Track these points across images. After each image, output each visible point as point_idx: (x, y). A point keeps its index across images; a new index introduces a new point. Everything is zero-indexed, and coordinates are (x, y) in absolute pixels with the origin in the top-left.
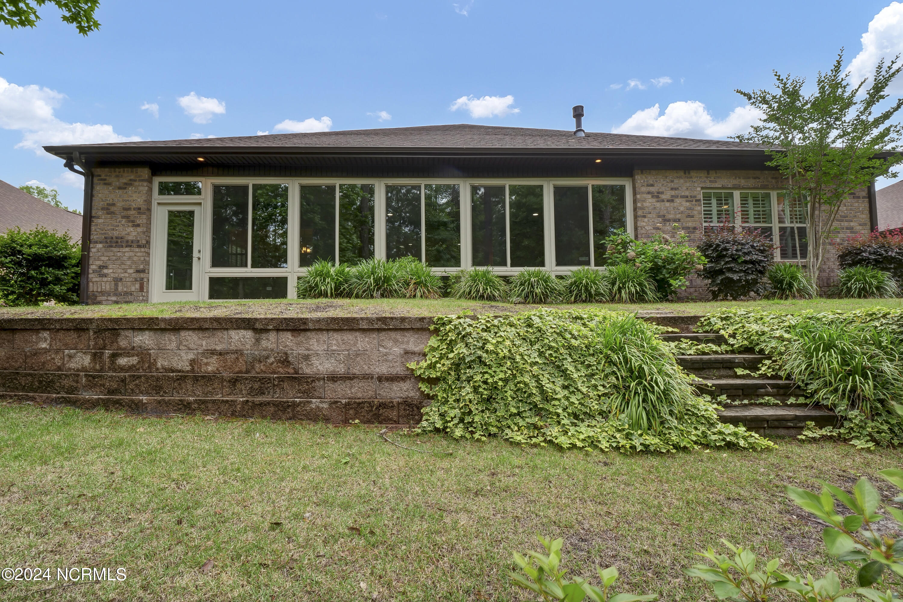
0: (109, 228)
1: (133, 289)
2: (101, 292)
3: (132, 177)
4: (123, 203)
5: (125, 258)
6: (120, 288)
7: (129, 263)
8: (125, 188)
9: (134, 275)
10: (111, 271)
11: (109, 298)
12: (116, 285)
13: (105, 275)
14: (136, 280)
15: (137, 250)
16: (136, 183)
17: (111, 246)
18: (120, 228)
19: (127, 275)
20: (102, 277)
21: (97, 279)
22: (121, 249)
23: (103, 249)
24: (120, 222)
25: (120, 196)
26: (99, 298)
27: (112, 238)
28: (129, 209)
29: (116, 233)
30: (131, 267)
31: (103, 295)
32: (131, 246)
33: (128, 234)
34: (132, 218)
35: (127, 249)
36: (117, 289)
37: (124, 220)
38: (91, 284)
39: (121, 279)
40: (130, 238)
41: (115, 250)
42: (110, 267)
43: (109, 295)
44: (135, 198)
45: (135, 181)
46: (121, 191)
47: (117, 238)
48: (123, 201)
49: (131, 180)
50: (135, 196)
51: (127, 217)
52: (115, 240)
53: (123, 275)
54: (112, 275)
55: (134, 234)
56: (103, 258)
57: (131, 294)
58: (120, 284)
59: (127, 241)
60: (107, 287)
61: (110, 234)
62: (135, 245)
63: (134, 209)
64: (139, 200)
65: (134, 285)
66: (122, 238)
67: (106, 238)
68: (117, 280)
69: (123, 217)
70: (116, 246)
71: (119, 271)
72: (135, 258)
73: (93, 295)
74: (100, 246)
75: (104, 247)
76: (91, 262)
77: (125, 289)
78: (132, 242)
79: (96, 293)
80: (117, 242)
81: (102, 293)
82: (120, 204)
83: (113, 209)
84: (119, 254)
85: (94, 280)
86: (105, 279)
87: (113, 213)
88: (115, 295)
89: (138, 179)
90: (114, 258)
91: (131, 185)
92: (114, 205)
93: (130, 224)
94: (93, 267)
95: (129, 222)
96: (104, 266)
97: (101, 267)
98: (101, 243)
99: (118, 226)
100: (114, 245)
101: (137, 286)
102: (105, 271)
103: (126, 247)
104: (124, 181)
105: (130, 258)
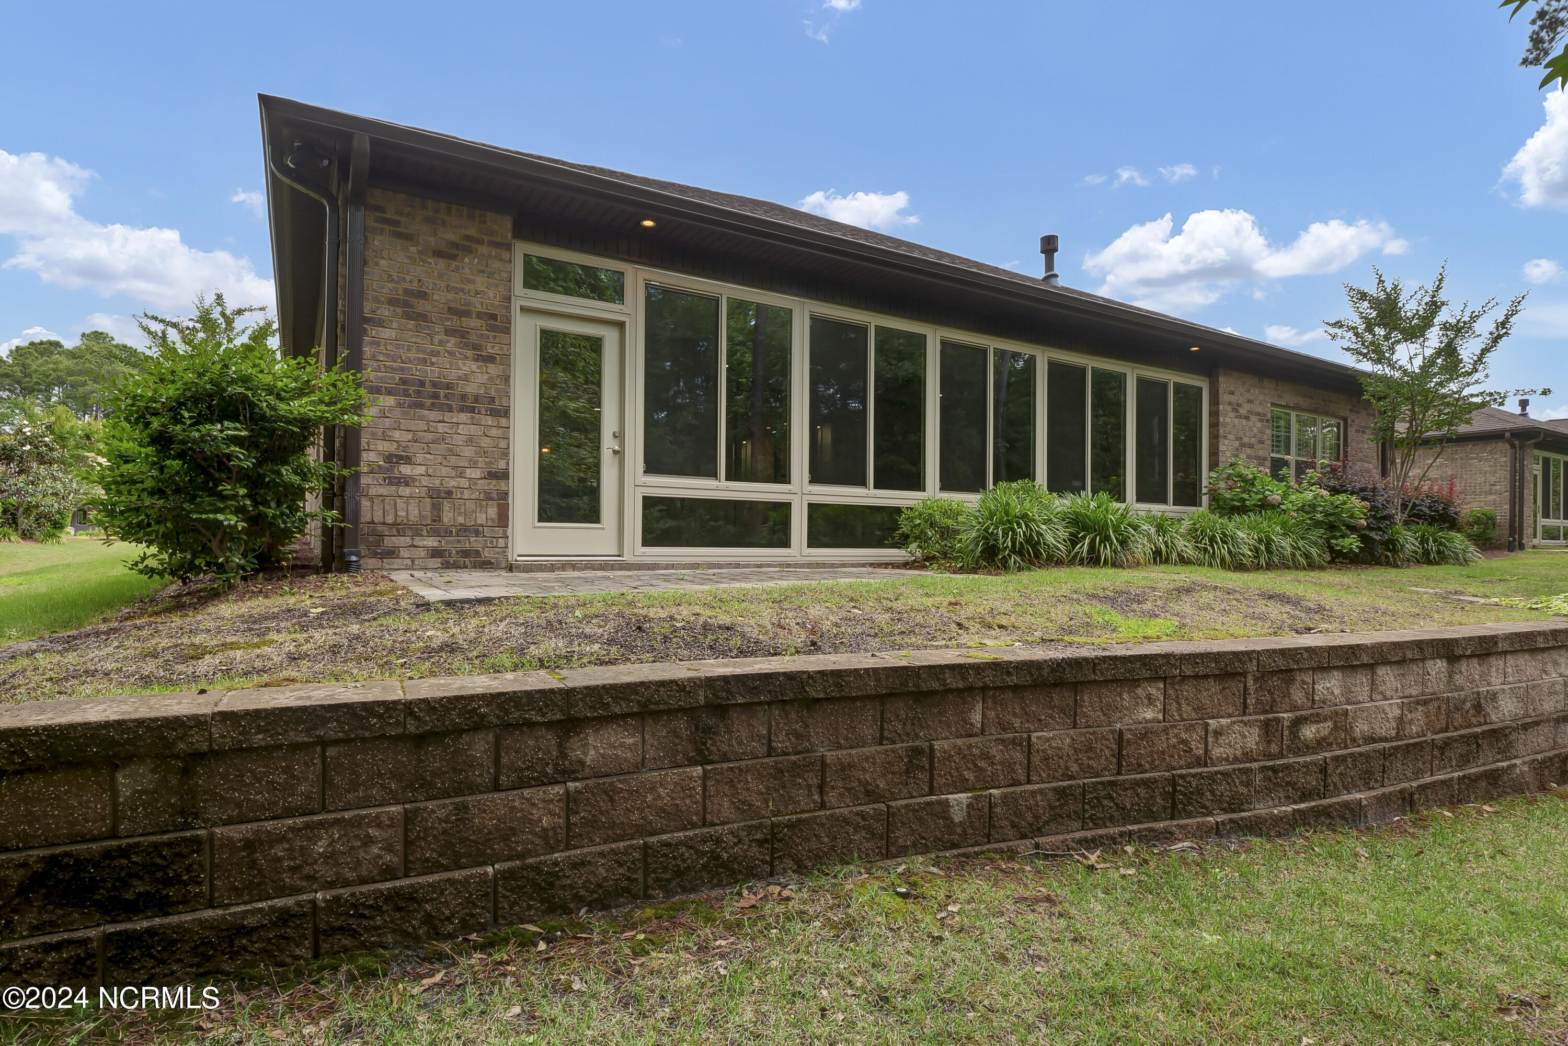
0: (412, 355)
1: (481, 519)
2: (395, 524)
3: (472, 232)
4: (450, 296)
5: (459, 440)
6: (447, 517)
7: (468, 452)
8: (454, 257)
9: (483, 484)
10: (421, 470)
11: (418, 541)
12: (437, 508)
13: (407, 481)
14: (489, 498)
15: (489, 421)
16: (483, 250)
17: (421, 406)
18: (444, 360)
19: (464, 483)
20: (398, 484)
21: (383, 491)
22: (447, 416)
23: (397, 412)
24: (441, 343)
25: (440, 276)
26: (389, 542)
27: (422, 384)
28: (467, 314)
29: (431, 373)
30: (473, 464)
31: (400, 533)
32: (472, 410)
33: (465, 378)
34: (473, 338)
35: (464, 417)
36: (437, 519)
37: (453, 340)
38: (365, 503)
39: (449, 493)
40: (471, 389)
41: (433, 415)
42: (420, 458)
43: (417, 533)
44: (480, 288)
45: (480, 242)
46: (442, 263)
47: (434, 384)
48: (449, 289)
49: (467, 238)
50: (480, 282)
51: (462, 334)
52: (429, 388)
53: (453, 483)
54: (425, 481)
55: (483, 378)
56: (397, 435)
57: (477, 533)
58: (446, 505)
59: (464, 397)
60: (412, 512)
61: (417, 371)
62: (482, 407)
63: (480, 315)
64: (491, 294)
65: (484, 509)
66: (448, 386)
67: (404, 382)
68: (439, 496)
69: (449, 332)
70: (433, 407)
71: (445, 471)
72: (485, 442)
73: (374, 533)
74: (390, 401)
75: (400, 405)
76: (364, 442)
77: (461, 520)
78: (476, 399)
79: (380, 528)
80: (435, 396)
81: (399, 528)
82: (441, 297)
83: (422, 306)
84: (441, 427)
85: (373, 491)
86: (405, 491)
87: (422, 317)
88: (435, 533)
89: (486, 238)
90: (430, 436)
91: (469, 251)
92: (423, 295)
93: (470, 353)
94: (369, 458)
95: (466, 346)
96: (400, 457)
97: (393, 459)
98: (389, 393)
99: (437, 354)
100: (428, 402)
101: (492, 512)
102: (406, 470)
103: (462, 410)
104: (451, 236)
105: (470, 440)
